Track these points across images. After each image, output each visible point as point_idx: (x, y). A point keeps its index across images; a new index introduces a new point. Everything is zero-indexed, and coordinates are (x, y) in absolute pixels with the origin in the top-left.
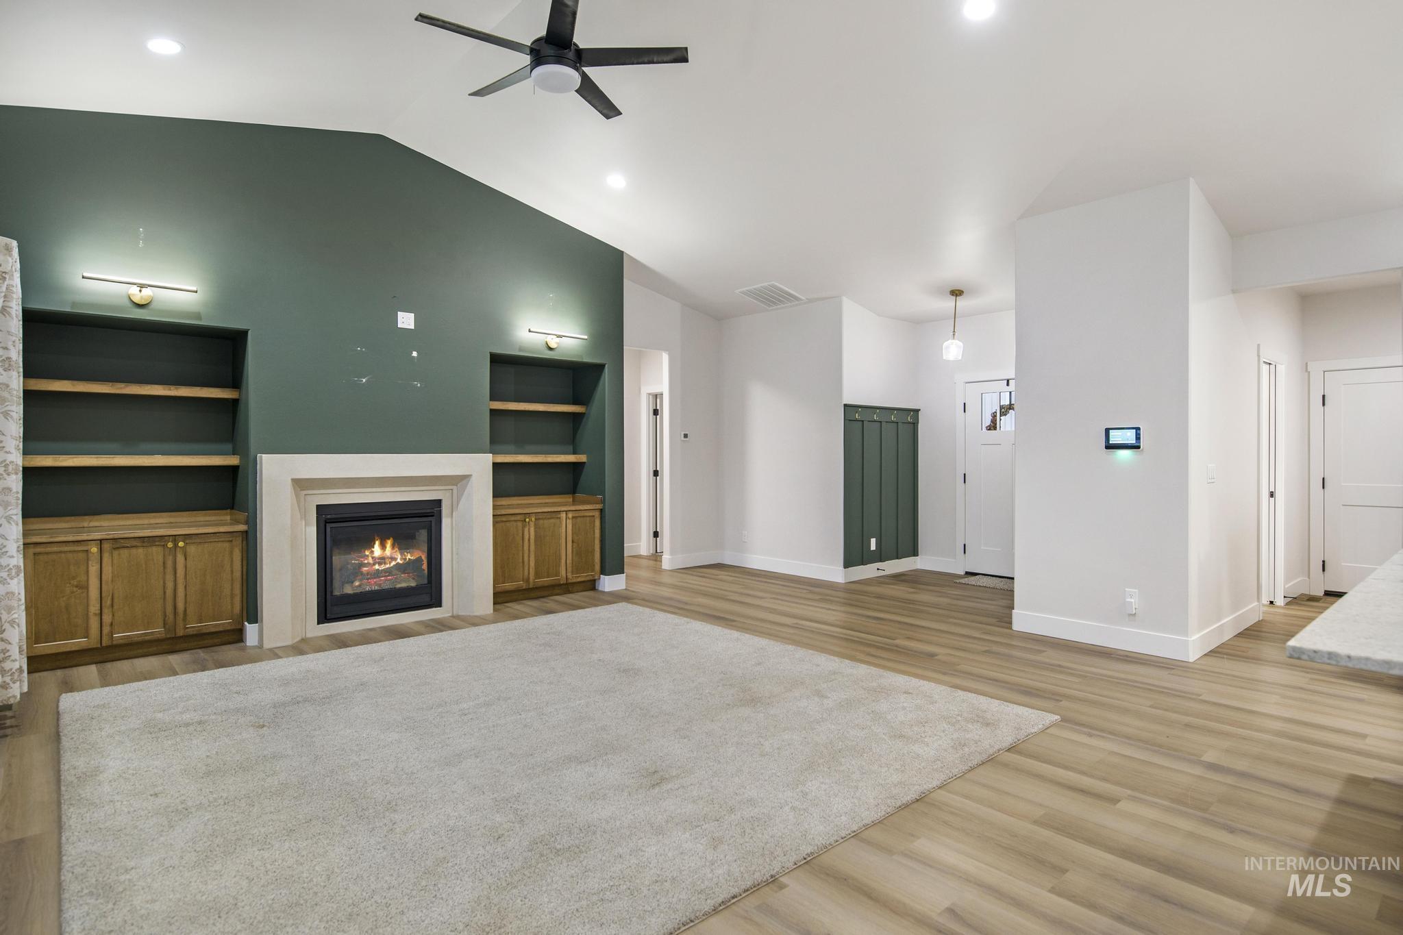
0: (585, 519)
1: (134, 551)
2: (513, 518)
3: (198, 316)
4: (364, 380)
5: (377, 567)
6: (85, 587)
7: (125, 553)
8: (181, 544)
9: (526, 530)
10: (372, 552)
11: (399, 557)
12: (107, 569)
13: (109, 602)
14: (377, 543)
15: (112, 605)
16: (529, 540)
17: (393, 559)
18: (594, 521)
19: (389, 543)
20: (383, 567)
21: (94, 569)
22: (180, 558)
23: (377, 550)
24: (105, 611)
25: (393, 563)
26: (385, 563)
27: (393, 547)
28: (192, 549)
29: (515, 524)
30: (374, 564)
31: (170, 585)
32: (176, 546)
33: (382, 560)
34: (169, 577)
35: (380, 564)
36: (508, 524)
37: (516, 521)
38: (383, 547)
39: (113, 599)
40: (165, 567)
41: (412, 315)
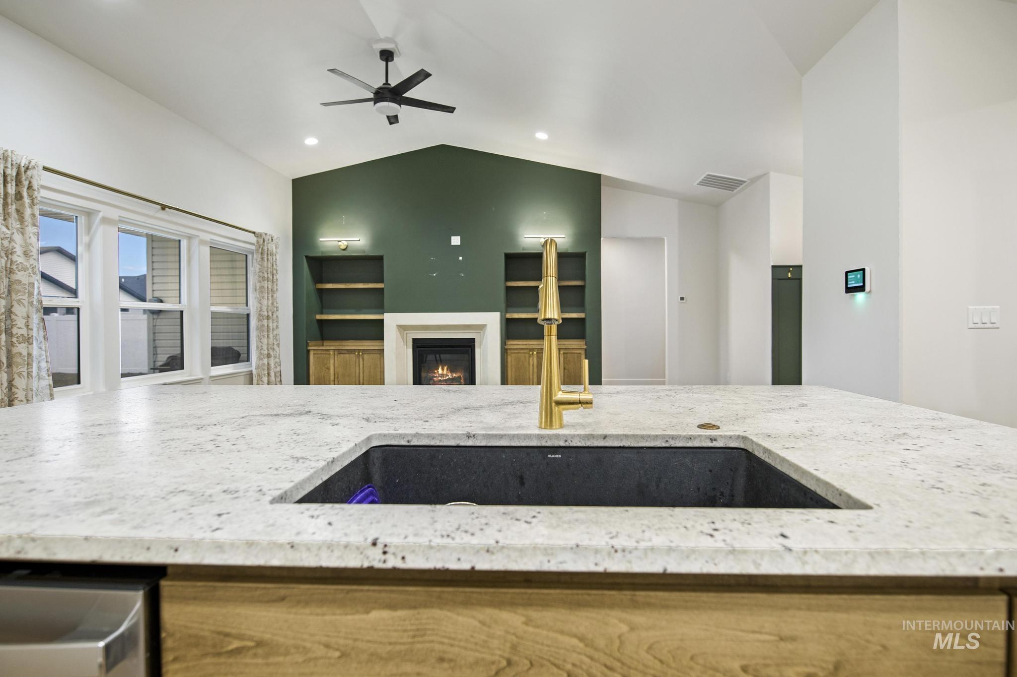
0: (574, 354)
1: (345, 355)
2: (522, 351)
3: (364, 252)
4: (435, 275)
5: (440, 378)
6: (329, 369)
7: (342, 355)
8: (361, 354)
9: (531, 359)
10: (438, 372)
11: (450, 375)
12: (336, 362)
13: (337, 376)
14: (440, 367)
15: (338, 378)
16: (533, 365)
17: (447, 375)
18: (581, 357)
19: (445, 368)
20: (442, 379)
21: (332, 362)
22: (361, 360)
23: (440, 371)
24: (336, 379)
25: (447, 377)
26: (444, 377)
27: (447, 369)
28: (366, 356)
29: (523, 355)
30: (439, 377)
31: (357, 371)
32: (359, 354)
33: (442, 375)
34: (357, 368)
35: (441, 377)
36: (519, 355)
37: (524, 353)
38: (443, 369)
39: (338, 375)
40: (356, 363)
41: (453, 244)
